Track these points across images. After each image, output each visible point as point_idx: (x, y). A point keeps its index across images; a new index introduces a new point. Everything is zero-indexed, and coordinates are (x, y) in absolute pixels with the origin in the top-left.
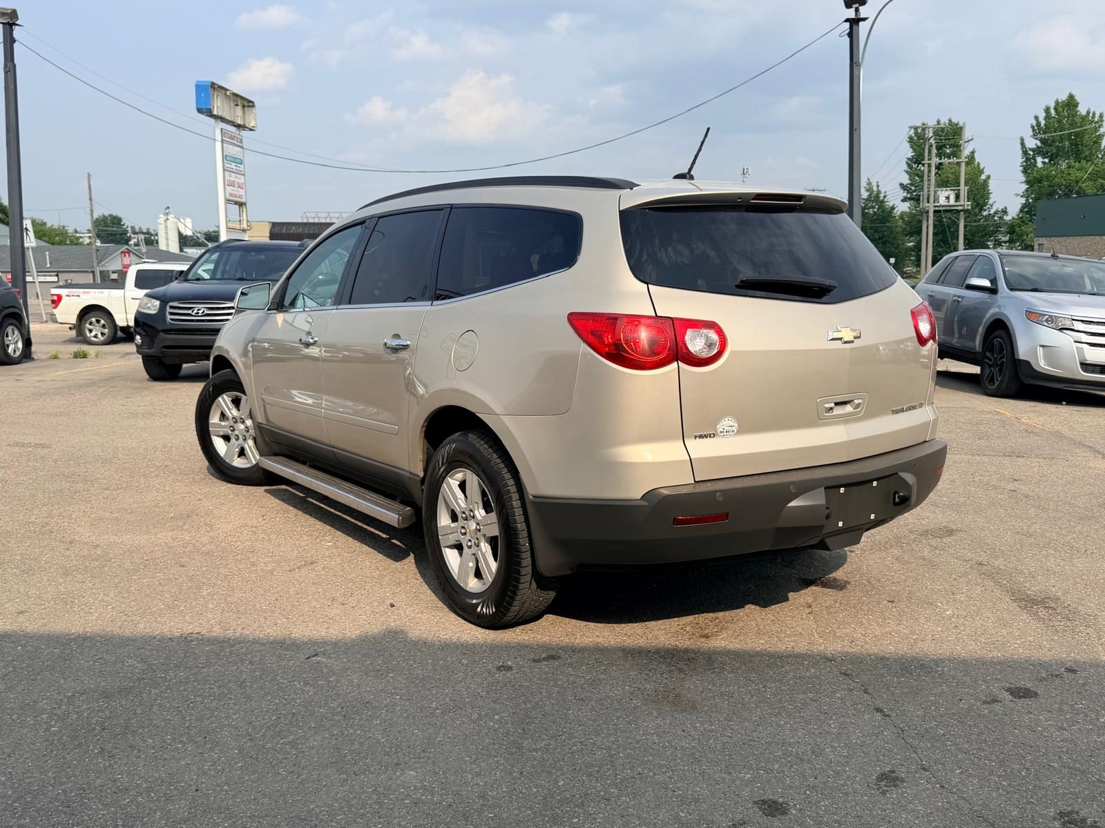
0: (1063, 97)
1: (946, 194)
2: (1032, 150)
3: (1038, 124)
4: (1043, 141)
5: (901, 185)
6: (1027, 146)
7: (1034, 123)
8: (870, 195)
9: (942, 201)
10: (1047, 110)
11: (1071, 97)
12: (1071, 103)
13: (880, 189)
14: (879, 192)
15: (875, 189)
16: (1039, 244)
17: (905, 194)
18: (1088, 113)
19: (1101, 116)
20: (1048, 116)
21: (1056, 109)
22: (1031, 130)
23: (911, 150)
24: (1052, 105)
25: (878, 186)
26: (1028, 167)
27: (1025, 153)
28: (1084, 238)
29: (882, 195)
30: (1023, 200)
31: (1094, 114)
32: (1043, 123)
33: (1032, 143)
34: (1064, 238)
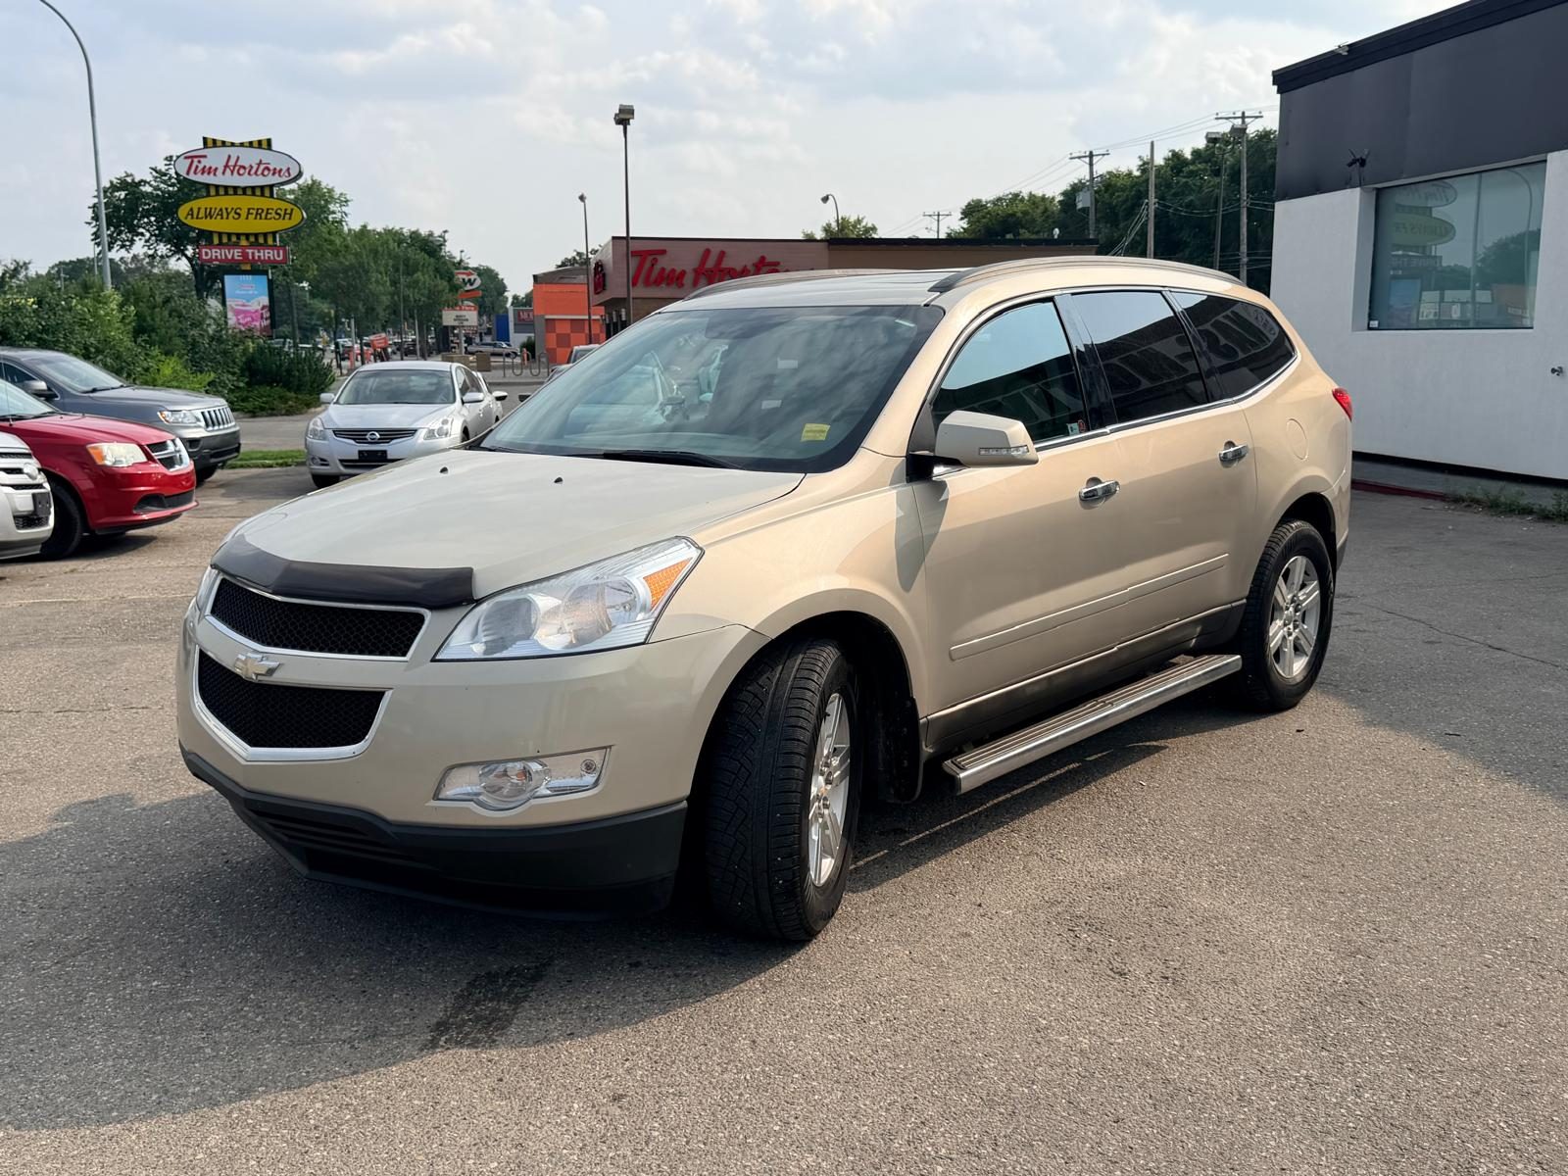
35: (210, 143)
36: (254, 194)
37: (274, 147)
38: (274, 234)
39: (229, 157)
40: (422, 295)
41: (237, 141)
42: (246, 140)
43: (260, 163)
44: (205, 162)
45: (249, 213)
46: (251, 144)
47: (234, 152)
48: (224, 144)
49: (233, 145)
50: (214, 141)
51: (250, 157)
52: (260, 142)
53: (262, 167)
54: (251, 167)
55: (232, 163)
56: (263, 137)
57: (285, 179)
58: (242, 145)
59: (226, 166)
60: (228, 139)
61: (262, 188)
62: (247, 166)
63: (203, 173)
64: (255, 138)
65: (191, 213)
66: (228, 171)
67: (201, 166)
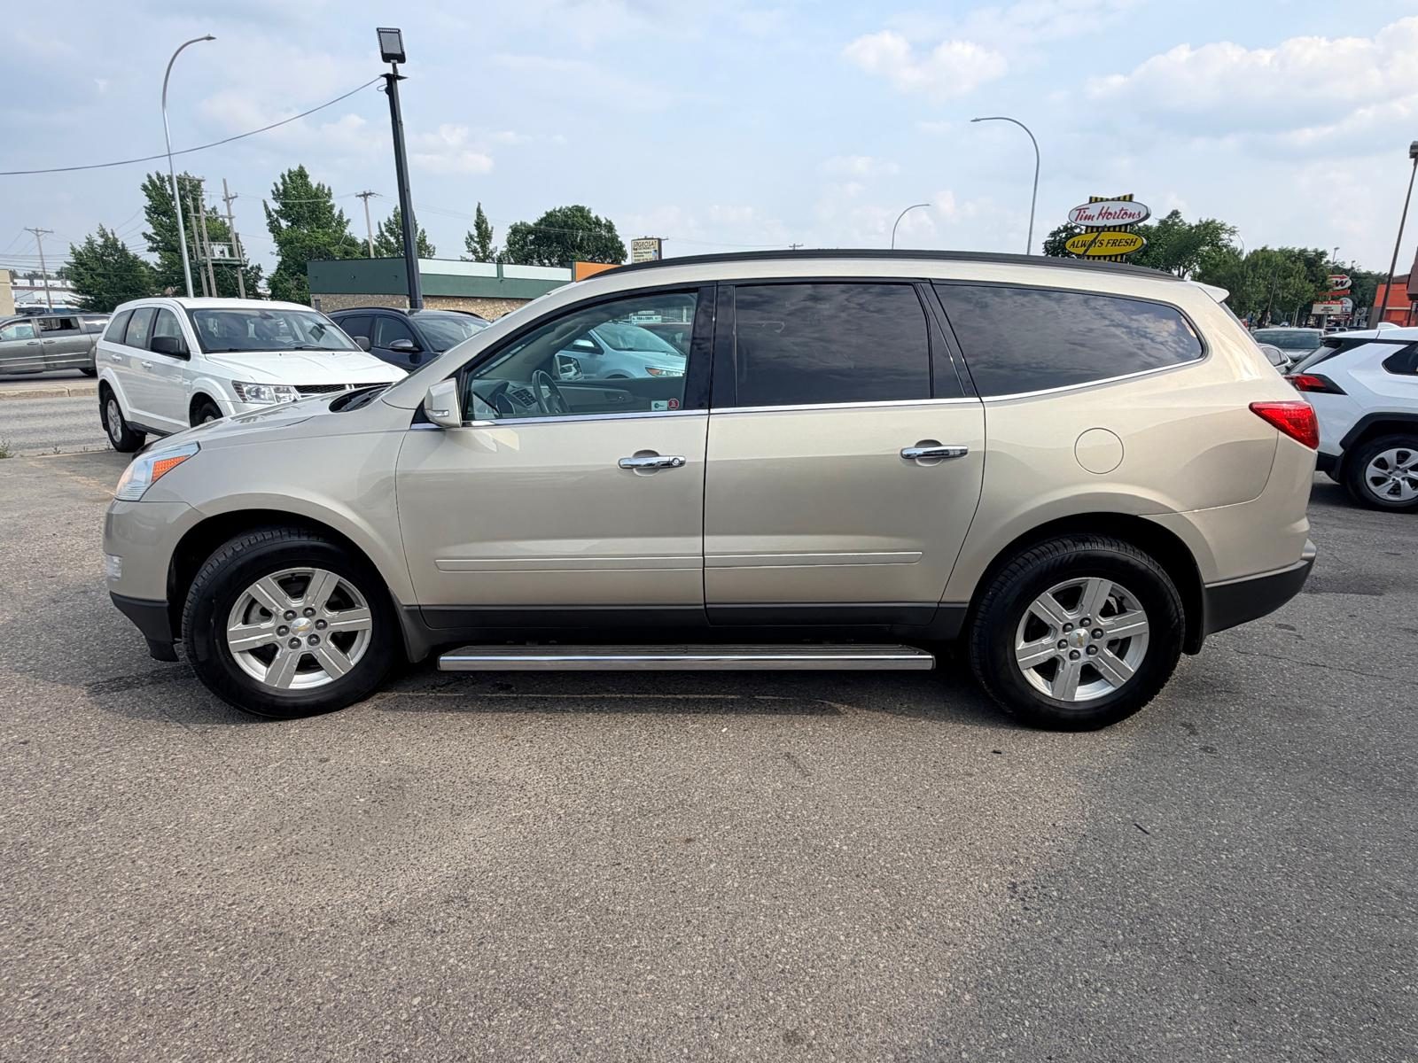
0: (295, 168)
1: (221, 248)
2: (276, 212)
3: (278, 190)
4: (284, 205)
5: (144, 234)
6: (270, 209)
7: (274, 189)
8: (106, 241)
9: (217, 256)
10: (283, 176)
11: (301, 167)
12: (302, 174)
13: (116, 236)
14: (116, 240)
15: (111, 236)
16: (316, 300)
17: (150, 244)
18: (319, 185)
19: (329, 189)
20: (284, 183)
21: (289, 176)
22: (271, 193)
23: (147, 198)
24: (286, 173)
25: (113, 234)
26: (274, 228)
27: (269, 215)
28: (357, 296)
29: (119, 244)
30: (280, 258)
31: (324, 187)
32: (281, 188)
33: (275, 206)
34: (338, 295)
35: (1093, 200)
36: (1114, 231)
37: (1134, 200)
38: (1122, 255)
39: (1103, 208)
40: (1290, 294)
41: (1110, 198)
42: (1116, 196)
43: (1122, 209)
44: (1088, 213)
45: (1108, 243)
46: (1119, 199)
47: (1106, 205)
48: (1102, 200)
49: (1107, 200)
50: (1096, 199)
51: (1115, 207)
52: (1125, 197)
53: (1123, 212)
54: (1116, 213)
55: (1103, 212)
56: (1127, 193)
57: (1136, 219)
58: (1113, 200)
59: (1100, 214)
60: (1105, 197)
61: (1120, 226)
62: (1113, 212)
63: (1085, 218)
64: (1121, 195)
65: (1073, 245)
66: (1101, 217)
67: (1084, 215)
